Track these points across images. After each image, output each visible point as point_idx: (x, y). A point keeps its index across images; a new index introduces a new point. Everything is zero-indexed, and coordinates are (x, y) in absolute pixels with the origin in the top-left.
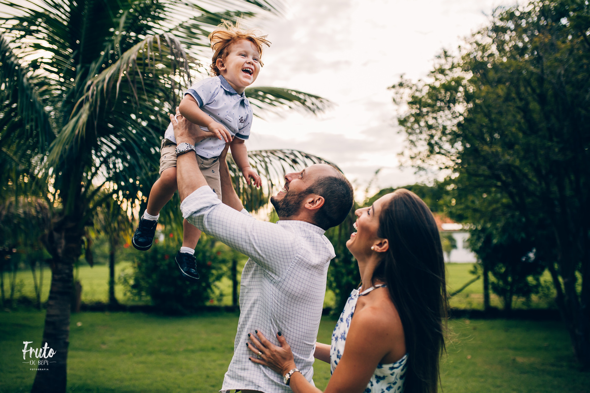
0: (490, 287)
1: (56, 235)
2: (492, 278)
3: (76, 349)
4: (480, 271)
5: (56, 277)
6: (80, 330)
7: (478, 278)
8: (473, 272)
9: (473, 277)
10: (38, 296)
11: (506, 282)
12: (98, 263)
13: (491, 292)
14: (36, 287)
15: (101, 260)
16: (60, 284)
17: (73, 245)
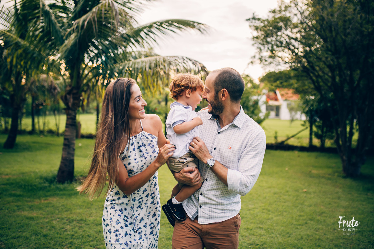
0: (313, 134)
1: (68, 96)
2: (314, 129)
3: (79, 156)
4: (308, 124)
5: (69, 117)
6: (80, 147)
7: (307, 128)
8: (303, 125)
9: (303, 128)
10: (58, 129)
11: (322, 131)
12: (90, 113)
13: (313, 137)
14: (56, 125)
15: (92, 111)
16: (70, 121)
17: (76, 102)
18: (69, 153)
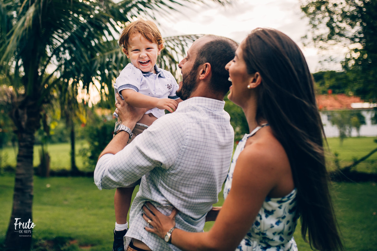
1: (20, 111)
6: (49, 190)
16: (25, 150)
17: (33, 119)
18: (23, 203)
